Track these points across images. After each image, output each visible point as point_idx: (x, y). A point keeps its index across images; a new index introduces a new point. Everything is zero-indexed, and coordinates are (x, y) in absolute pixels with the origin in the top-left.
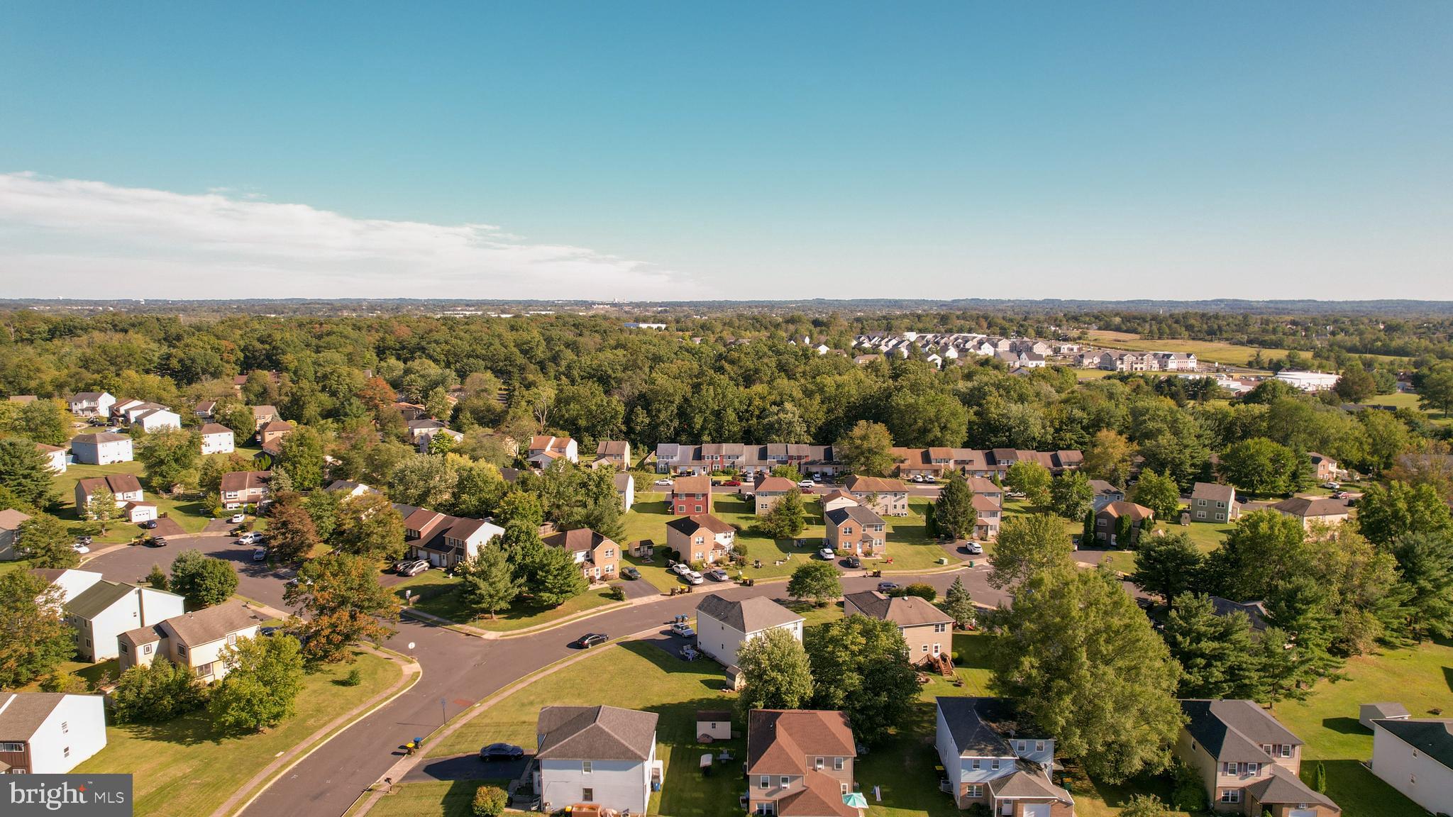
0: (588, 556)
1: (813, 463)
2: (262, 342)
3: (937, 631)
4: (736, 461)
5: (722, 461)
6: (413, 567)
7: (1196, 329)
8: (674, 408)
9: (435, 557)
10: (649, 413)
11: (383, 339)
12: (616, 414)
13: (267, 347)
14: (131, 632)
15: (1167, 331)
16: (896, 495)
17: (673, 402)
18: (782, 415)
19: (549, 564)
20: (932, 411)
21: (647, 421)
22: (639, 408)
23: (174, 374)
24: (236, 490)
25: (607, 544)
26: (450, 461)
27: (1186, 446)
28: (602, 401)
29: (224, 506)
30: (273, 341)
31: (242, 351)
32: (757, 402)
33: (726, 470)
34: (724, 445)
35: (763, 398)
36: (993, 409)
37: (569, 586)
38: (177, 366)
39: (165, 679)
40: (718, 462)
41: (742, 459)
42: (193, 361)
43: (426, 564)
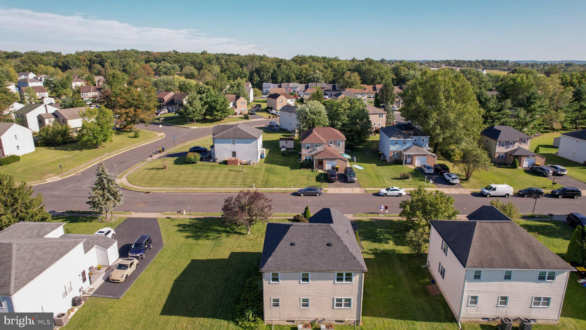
0: (234, 104)
1: (328, 90)
2: (97, 57)
3: (380, 117)
4: (296, 90)
5: (290, 90)
6: (161, 111)
7: (486, 65)
8: (269, 75)
9: (170, 108)
10: (259, 76)
11: (148, 58)
12: (246, 76)
13: (99, 59)
14: (42, 114)
15: (474, 65)
16: (362, 95)
17: (269, 72)
18: (315, 75)
19: (217, 100)
20: (377, 71)
21: (259, 79)
22: (255, 74)
23: (60, 67)
24: (87, 92)
25: (242, 99)
26: (176, 78)
27: (483, 82)
28: (240, 70)
29: (83, 99)
30: (102, 56)
31: (89, 61)
32: (304, 71)
33: (291, 93)
34: (291, 83)
35: (307, 70)
36: (402, 72)
37: (227, 110)
38: (62, 65)
39: (57, 129)
40: (288, 90)
41: (298, 89)
42: (68, 62)
43: (167, 111)
